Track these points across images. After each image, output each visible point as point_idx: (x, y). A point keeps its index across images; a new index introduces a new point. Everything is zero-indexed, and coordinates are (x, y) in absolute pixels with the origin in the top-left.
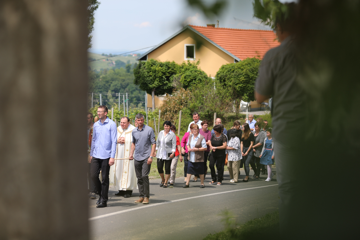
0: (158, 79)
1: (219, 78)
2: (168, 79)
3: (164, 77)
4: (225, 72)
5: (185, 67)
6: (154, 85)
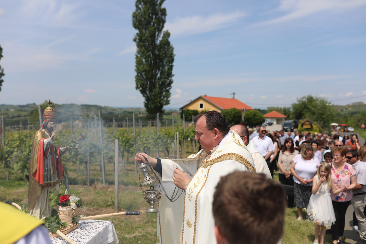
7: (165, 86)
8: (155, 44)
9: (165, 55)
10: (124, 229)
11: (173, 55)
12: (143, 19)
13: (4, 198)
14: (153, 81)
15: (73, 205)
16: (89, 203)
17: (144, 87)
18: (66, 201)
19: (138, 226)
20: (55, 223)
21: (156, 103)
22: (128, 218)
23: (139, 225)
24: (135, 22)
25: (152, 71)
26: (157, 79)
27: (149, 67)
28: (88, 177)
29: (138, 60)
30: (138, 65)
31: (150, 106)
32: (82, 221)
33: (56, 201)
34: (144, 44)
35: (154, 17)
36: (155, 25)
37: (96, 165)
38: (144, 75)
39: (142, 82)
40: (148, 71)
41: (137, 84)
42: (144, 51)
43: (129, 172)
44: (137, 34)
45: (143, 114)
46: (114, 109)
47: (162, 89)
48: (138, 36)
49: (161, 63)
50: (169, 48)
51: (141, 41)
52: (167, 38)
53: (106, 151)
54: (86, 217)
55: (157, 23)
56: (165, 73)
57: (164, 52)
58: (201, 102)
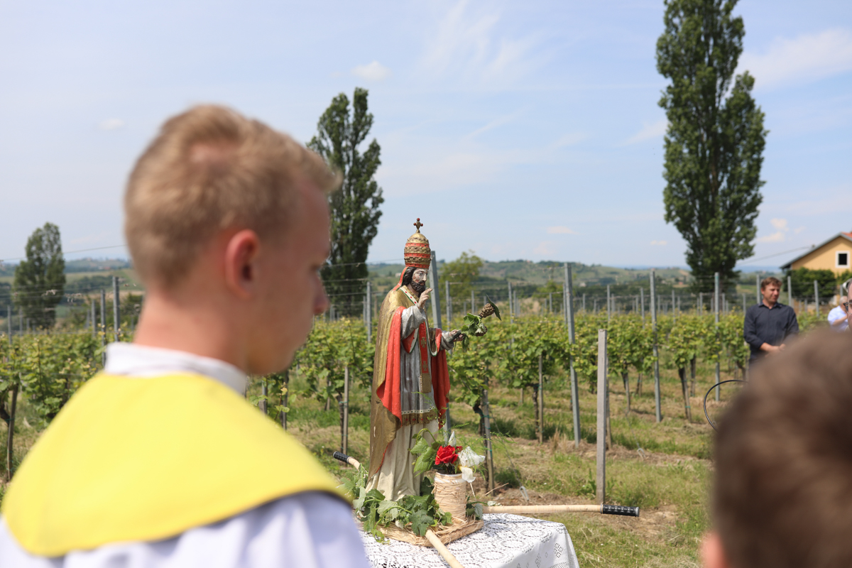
7: (741, 212)
8: (715, 109)
9: (741, 134)
10: (616, 552)
11: (762, 132)
12: (683, 51)
13: (362, 454)
14: (710, 200)
15: (467, 474)
16: (537, 481)
17: (686, 214)
18: (452, 462)
19: (653, 550)
20: (425, 512)
21: (716, 253)
22: (628, 526)
23: (653, 548)
24: (662, 62)
25: (707, 175)
26: (720, 193)
27: (698, 166)
28: (539, 421)
29: (671, 149)
30: (670, 163)
31: (702, 261)
32: (494, 517)
33: (427, 460)
34: (687, 110)
35: (711, 42)
36: (715, 62)
37: (563, 396)
38: (685, 186)
39: (682, 203)
40: (697, 176)
41: (668, 208)
42: (685, 127)
43: (639, 416)
44: (669, 88)
45: (685, 282)
46: (614, 272)
47: (734, 218)
48: (669, 93)
49: (730, 155)
50: (752, 117)
51: (677, 105)
52: (745, 90)
53: (582, 362)
54: (501, 508)
55: (718, 57)
56: (740, 177)
57: (738, 127)
58: (842, 249)
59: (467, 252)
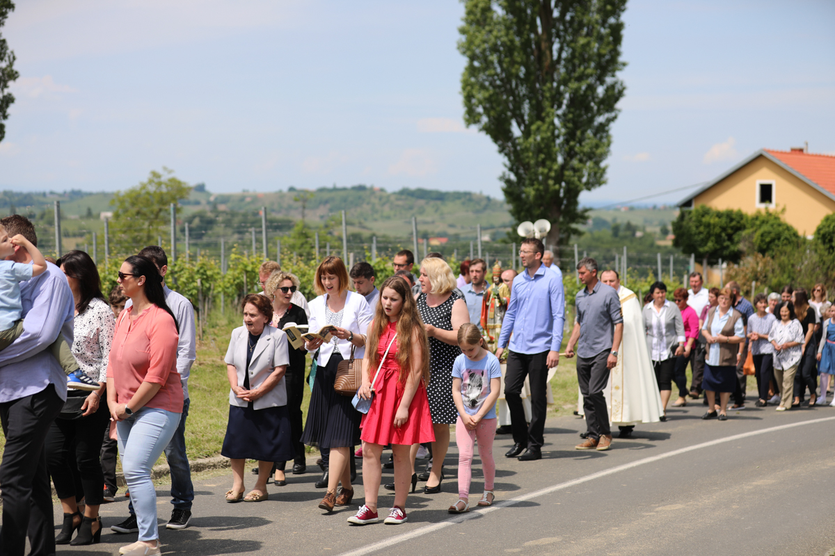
0: (713, 238)
1: (820, 236)
2: (730, 238)
3: (723, 235)
4: (832, 227)
5: (761, 219)
6: (706, 249)
7: (589, 111)
30: (470, 27)
39: (491, 94)
58: (764, 176)
59: (160, 171)
